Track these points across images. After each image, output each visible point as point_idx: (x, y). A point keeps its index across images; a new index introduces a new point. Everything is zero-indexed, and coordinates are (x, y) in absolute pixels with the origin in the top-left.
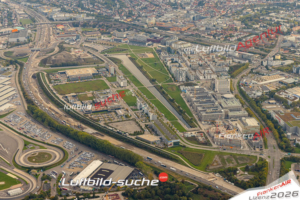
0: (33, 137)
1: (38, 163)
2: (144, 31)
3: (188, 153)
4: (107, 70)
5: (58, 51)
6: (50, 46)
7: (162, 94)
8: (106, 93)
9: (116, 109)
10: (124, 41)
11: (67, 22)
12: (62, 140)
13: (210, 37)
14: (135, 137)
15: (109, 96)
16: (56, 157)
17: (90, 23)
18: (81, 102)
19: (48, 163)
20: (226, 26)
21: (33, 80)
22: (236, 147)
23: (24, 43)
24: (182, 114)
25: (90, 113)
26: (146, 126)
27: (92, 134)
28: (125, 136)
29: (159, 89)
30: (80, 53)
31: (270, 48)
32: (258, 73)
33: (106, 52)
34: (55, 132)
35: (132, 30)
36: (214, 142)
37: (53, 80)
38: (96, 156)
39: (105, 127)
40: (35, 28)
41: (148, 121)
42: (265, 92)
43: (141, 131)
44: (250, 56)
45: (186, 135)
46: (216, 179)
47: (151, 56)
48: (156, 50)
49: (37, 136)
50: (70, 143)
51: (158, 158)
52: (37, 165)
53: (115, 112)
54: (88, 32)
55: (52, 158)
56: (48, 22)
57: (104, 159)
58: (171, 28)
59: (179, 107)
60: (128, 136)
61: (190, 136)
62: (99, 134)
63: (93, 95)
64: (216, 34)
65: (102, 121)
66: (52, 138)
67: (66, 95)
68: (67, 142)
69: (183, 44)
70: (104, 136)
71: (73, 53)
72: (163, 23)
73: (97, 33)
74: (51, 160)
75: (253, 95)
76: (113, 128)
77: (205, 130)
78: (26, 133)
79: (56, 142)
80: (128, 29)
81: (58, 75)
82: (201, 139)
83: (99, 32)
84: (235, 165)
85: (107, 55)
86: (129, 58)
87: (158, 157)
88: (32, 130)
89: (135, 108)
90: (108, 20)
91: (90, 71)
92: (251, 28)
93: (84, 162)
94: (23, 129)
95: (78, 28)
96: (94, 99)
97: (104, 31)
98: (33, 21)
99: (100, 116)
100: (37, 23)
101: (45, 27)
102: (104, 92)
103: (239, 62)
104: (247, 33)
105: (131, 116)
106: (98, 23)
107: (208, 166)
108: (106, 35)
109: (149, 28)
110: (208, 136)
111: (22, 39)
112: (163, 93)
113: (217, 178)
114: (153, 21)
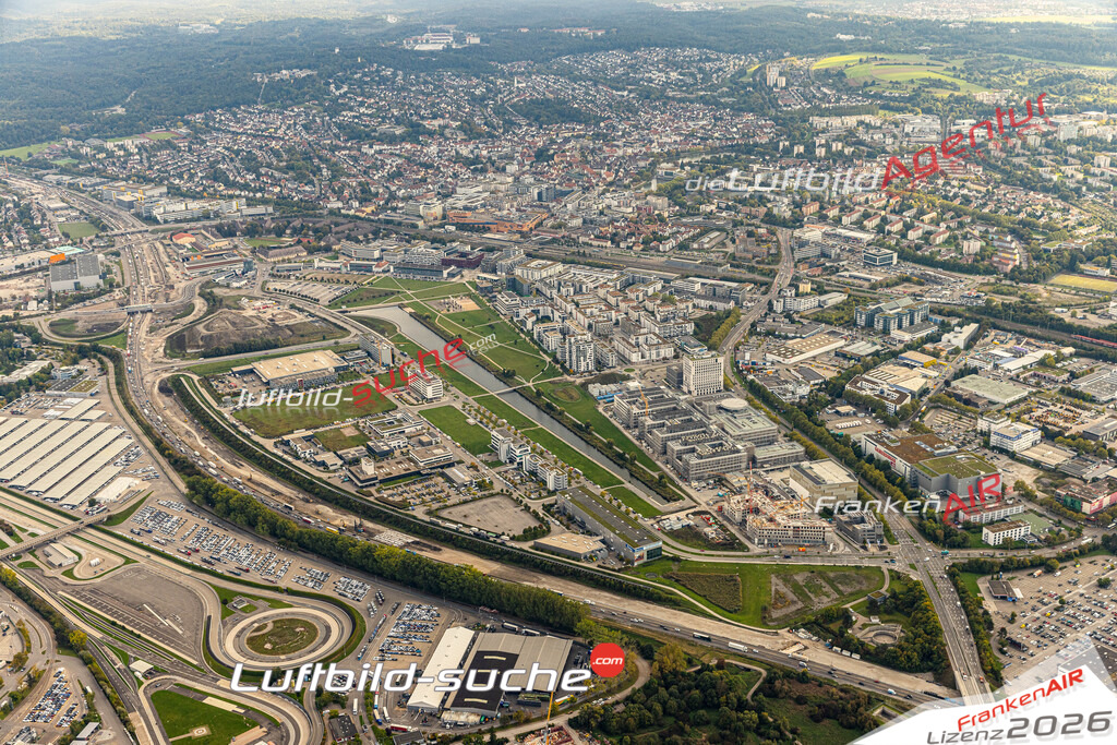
0: (239, 575)
1: (284, 654)
2: (423, 238)
3: (696, 576)
4: (369, 354)
5: (205, 309)
6: (177, 298)
7: (548, 411)
8: (396, 423)
9: (442, 467)
10: (381, 270)
11: (199, 224)
12: (327, 575)
13: (604, 244)
14: (531, 543)
15: (407, 431)
16: (328, 629)
17: (267, 225)
18: (335, 453)
19: (313, 651)
20: (633, 212)
21: (166, 399)
22: (814, 546)
23: (99, 294)
24: (629, 466)
25: (374, 485)
26: (547, 508)
27: (404, 546)
28: (500, 544)
29: (533, 398)
30: (270, 311)
31: (769, 264)
32: (769, 333)
33: (343, 303)
34: (294, 553)
35: (387, 236)
36: (749, 538)
37: (228, 394)
38: (445, 614)
39: (432, 523)
40: (113, 246)
41: (544, 494)
42: (814, 385)
43: (540, 527)
44: (736, 289)
45: (666, 524)
46: (806, 648)
47: (469, 305)
48: (477, 288)
49: (247, 571)
50: (355, 582)
51: (619, 601)
52: (283, 660)
53: (443, 475)
54: (270, 248)
55: (321, 634)
56: (142, 229)
57: (472, 619)
58: (491, 226)
59: (610, 445)
60: (509, 544)
61: (677, 526)
62: (425, 545)
63: (358, 429)
64: (615, 235)
65: (415, 505)
66: (293, 570)
67: (286, 438)
68: (342, 579)
69: (544, 267)
70: (440, 550)
71: (249, 313)
72: (468, 214)
73: (297, 252)
74: (318, 640)
75: (789, 395)
76: (457, 523)
77: (708, 504)
78: (209, 563)
79: (310, 584)
80: (376, 234)
81: (234, 381)
82: (710, 532)
83: (300, 247)
84: (836, 599)
85: (346, 312)
86: (411, 314)
87: (618, 598)
88: (225, 552)
89: (495, 459)
90: (311, 212)
91: (323, 361)
92: (698, 214)
93: (419, 634)
94: (197, 551)
95: (235, 239)
96: (369, 443)
97: (314, 244)
98: (97, 226)
99: (406, 492)
100: (113, 233)
101: (140, 243)
102: (388, 418)
103: (711, 308)
104: (695, 229)
105: (491, 483)
106: (289, 223)
107: (765, 609)
108: (322, 255)
109: (431, 228)
110: (725, 522)
111: (90, 281)
112: (548, 409)
113: (806, 643)
114: (437, 209)
